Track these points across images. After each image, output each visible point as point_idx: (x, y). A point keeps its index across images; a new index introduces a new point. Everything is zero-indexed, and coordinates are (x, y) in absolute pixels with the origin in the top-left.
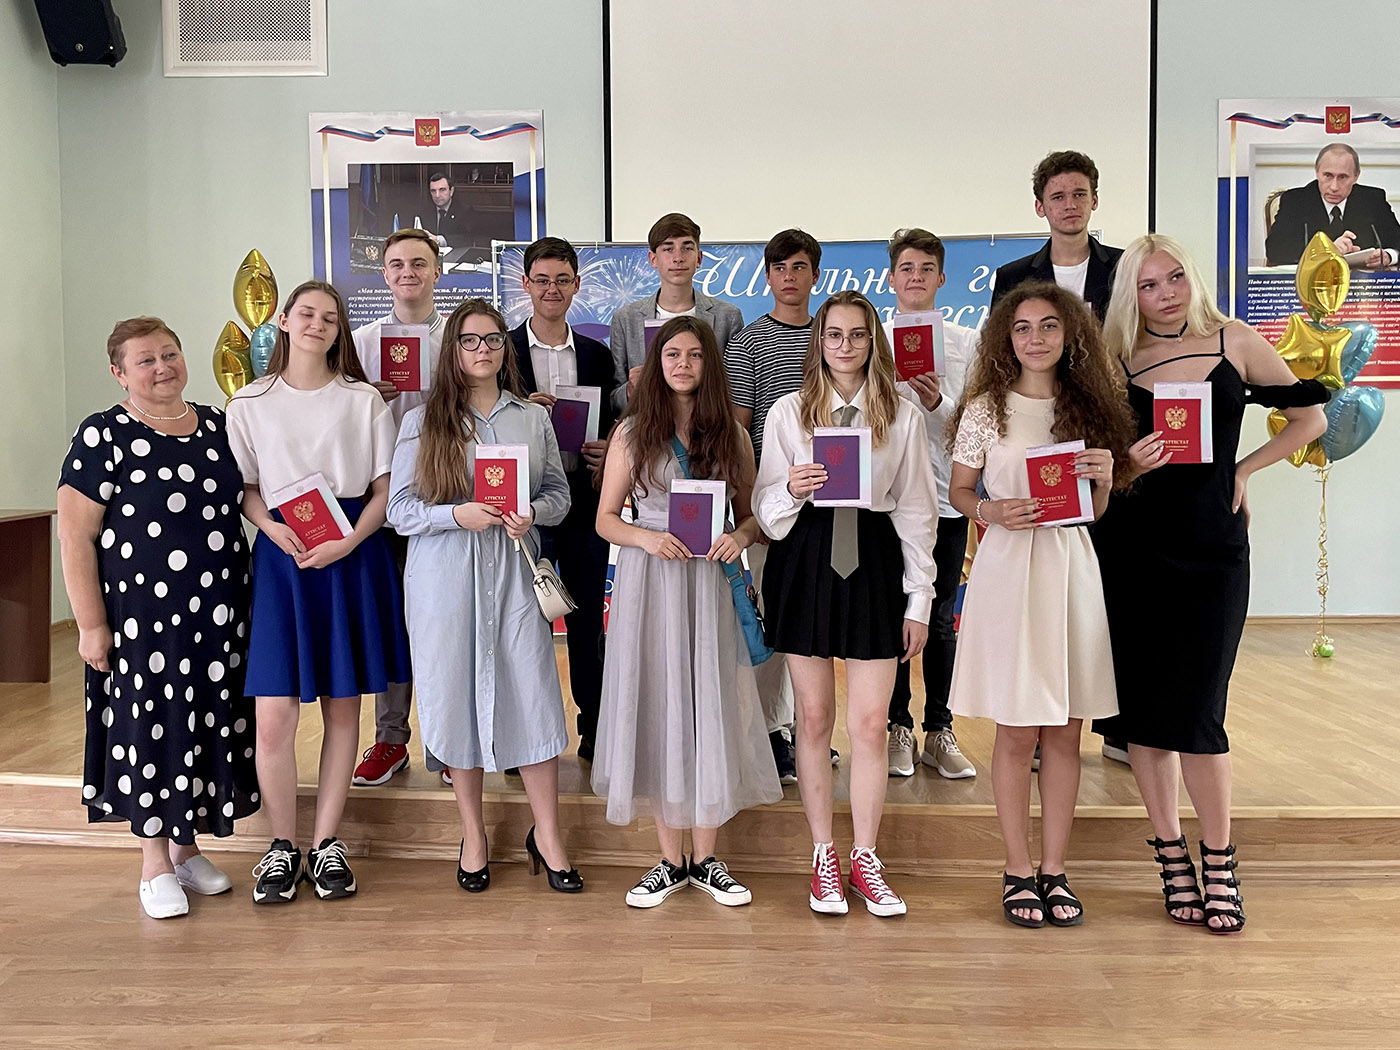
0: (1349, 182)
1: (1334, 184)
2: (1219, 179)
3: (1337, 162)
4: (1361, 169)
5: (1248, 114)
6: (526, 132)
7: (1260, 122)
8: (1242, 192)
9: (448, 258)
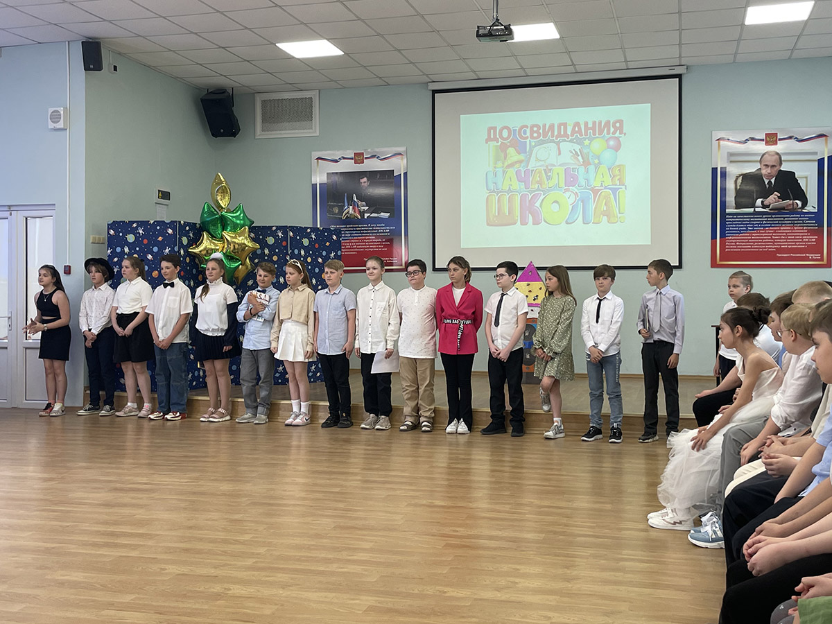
0: (775, 169)
1: (769, 170)
2: (712, 168)
3: (771, 160)
4: (783, 163)
5: (727, 137)
6: (399, 157)
7: (732, 141)
8: (724, 175)
9: (367, 212)
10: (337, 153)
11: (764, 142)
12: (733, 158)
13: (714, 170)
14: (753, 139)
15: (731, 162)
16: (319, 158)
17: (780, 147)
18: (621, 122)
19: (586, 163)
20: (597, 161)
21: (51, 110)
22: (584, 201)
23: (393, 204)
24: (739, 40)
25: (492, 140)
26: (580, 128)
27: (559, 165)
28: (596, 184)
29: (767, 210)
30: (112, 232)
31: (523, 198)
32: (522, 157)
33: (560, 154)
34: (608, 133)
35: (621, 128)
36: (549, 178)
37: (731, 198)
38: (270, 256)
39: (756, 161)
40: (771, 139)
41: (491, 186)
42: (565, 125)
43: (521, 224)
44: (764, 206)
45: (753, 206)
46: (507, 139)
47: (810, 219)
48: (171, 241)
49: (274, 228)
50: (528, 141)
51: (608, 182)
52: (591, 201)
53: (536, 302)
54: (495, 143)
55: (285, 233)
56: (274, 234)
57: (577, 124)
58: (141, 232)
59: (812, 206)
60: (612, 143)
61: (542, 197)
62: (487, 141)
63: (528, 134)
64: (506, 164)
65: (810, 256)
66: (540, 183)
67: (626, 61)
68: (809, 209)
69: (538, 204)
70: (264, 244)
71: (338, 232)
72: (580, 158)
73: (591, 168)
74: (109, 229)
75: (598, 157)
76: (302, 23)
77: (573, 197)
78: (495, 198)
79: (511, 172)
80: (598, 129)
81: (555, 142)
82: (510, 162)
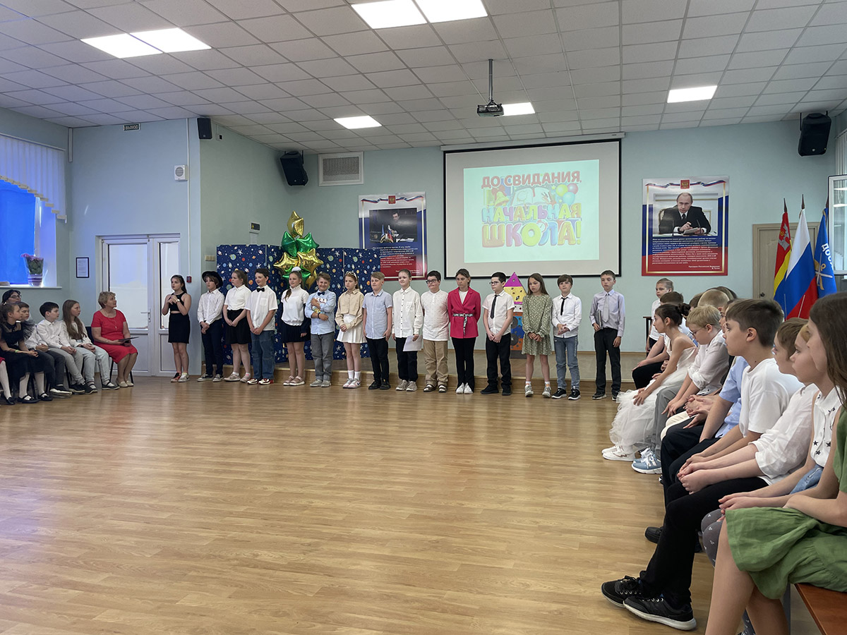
0: (688, 205)
1: (683, 206)
2: (643, 206)
3: (684, 199)
4: (693, 201)
5: (653, 183)
6: (421, 198)
7: (657, 186)
8: (651, 210)
9: (398, 238)
10: (376, 196)
11: (680, 187)
12: (658, 198)
13: (644, 207)
14: (672, 184)
15: (657, 201)
16: (364, 200)
17: (690, 190)
18: (578, 173)
19: (553, 202)
20: (561, 201)
21: (176, 167)
22: (552, 229)
23: (416, 232)
24: (663, 114)
25: (486, 186)
26: (548, 177)
27: (535, 204)
28: (560, 217)
29: (682, 235)
30: (220, 253)
31: (508, 227)
32: (507, 198)
33: (534, 196)
34: (569, 181)
35: (578, 178)
36: (526, 213)
37: (656, 227)
38: (331, 269)
39: (674, 200)
40: (685, 184)
41: (486, 219)
42: (538, 175)
43: (507, 246)
44: (680, 232)
45: (672, 232)
46: (497, 185)
47: (713, 241)
48: (261, 259)
49: (333, 250)
50: (511, 187)
51: (569, 216)
52: (557, 229)
53: (518, 301)
54: (488, 188)
55: (341, 253)
56: (333, 254)
57: (547, 175)
58: (240, 252)
59: (714, 232)
60: (571, 188)
61: (522, 226)
62: (484, 186)
63: (512, 182)
64: (496, 203)
65: (713, 267)
66: (520, 216)
67: (582, 129)
68: (712, 234)
69: (519, 232)
70: (326, 261)
71: (378, 252)
72: (549, 198)
73: (557, 206)
74: (218, 251)
75: (562, 198)
76: (352, 104)
77: (544, 226)
78: (488, 228)
79: (500, 209)
80: (562, 178)
81: (531, 188)
82: (499, 202)
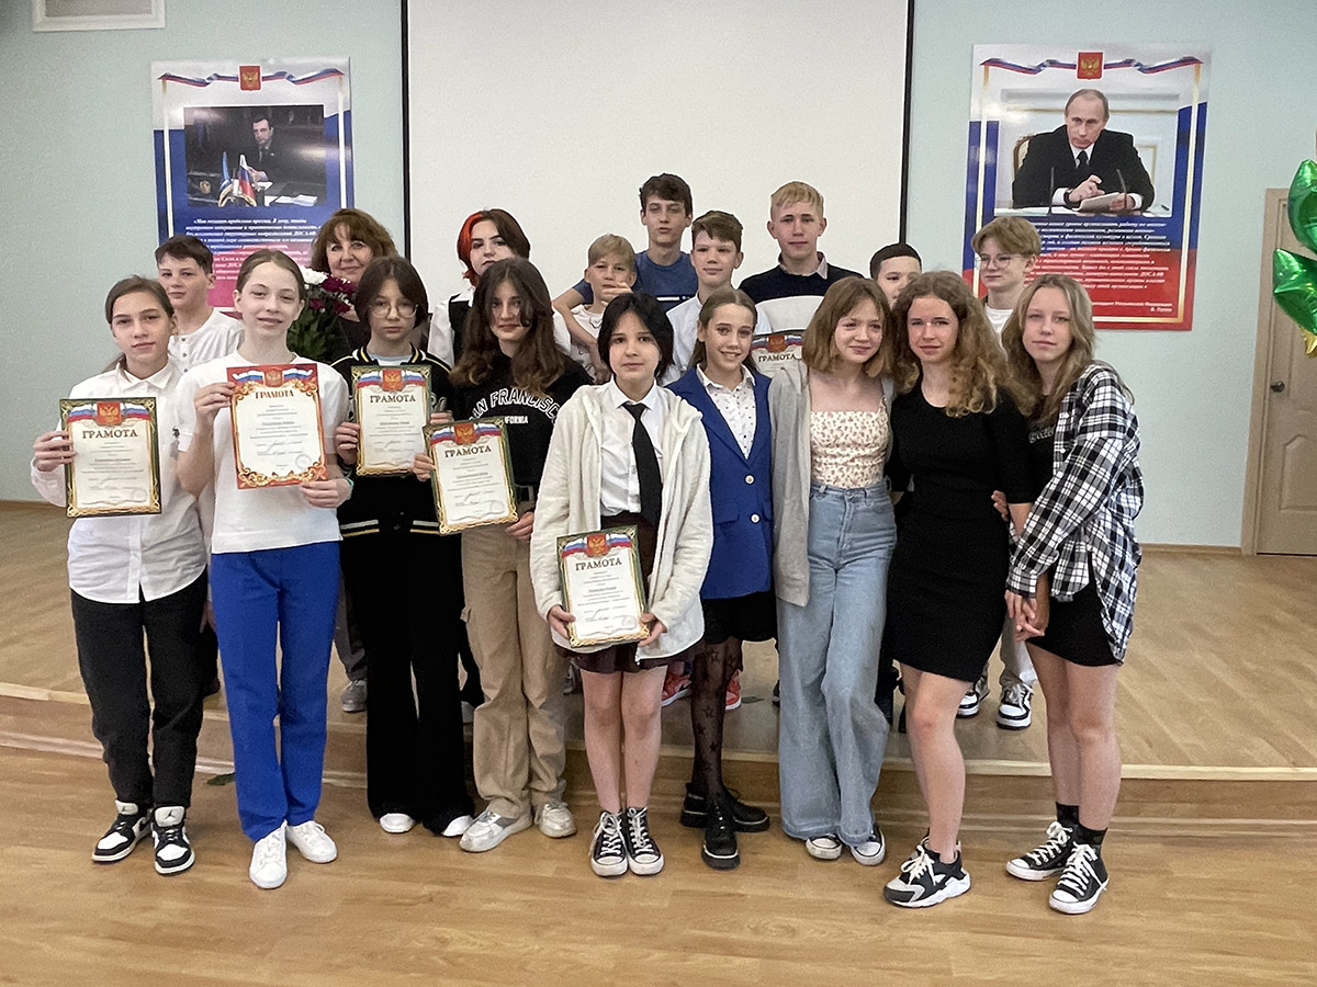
0: (1096, 127)
1: (1082, 130)
2: (971, 123)
3: (1086, 108)
4: (1110, 114)
5: (1001, 60)
6: (337, 77)
7: (1013, 68)
8: (993, 135)
9: (270, 192)
10: (205, 65)
11: (1076, 71)
12: (1013, 104)
13: (975, 127)
14: (1053, 63)
15: (1011, 109)
16: (167, 77)
23: (323, 178)
29: (1075, 211)
39: (1057, 111)
44: (1069, 204)
45: (1047, 202)
47: (1158, 231)
59: (1161, 208)
65: (1152, 306)
68: (1155, 211)
